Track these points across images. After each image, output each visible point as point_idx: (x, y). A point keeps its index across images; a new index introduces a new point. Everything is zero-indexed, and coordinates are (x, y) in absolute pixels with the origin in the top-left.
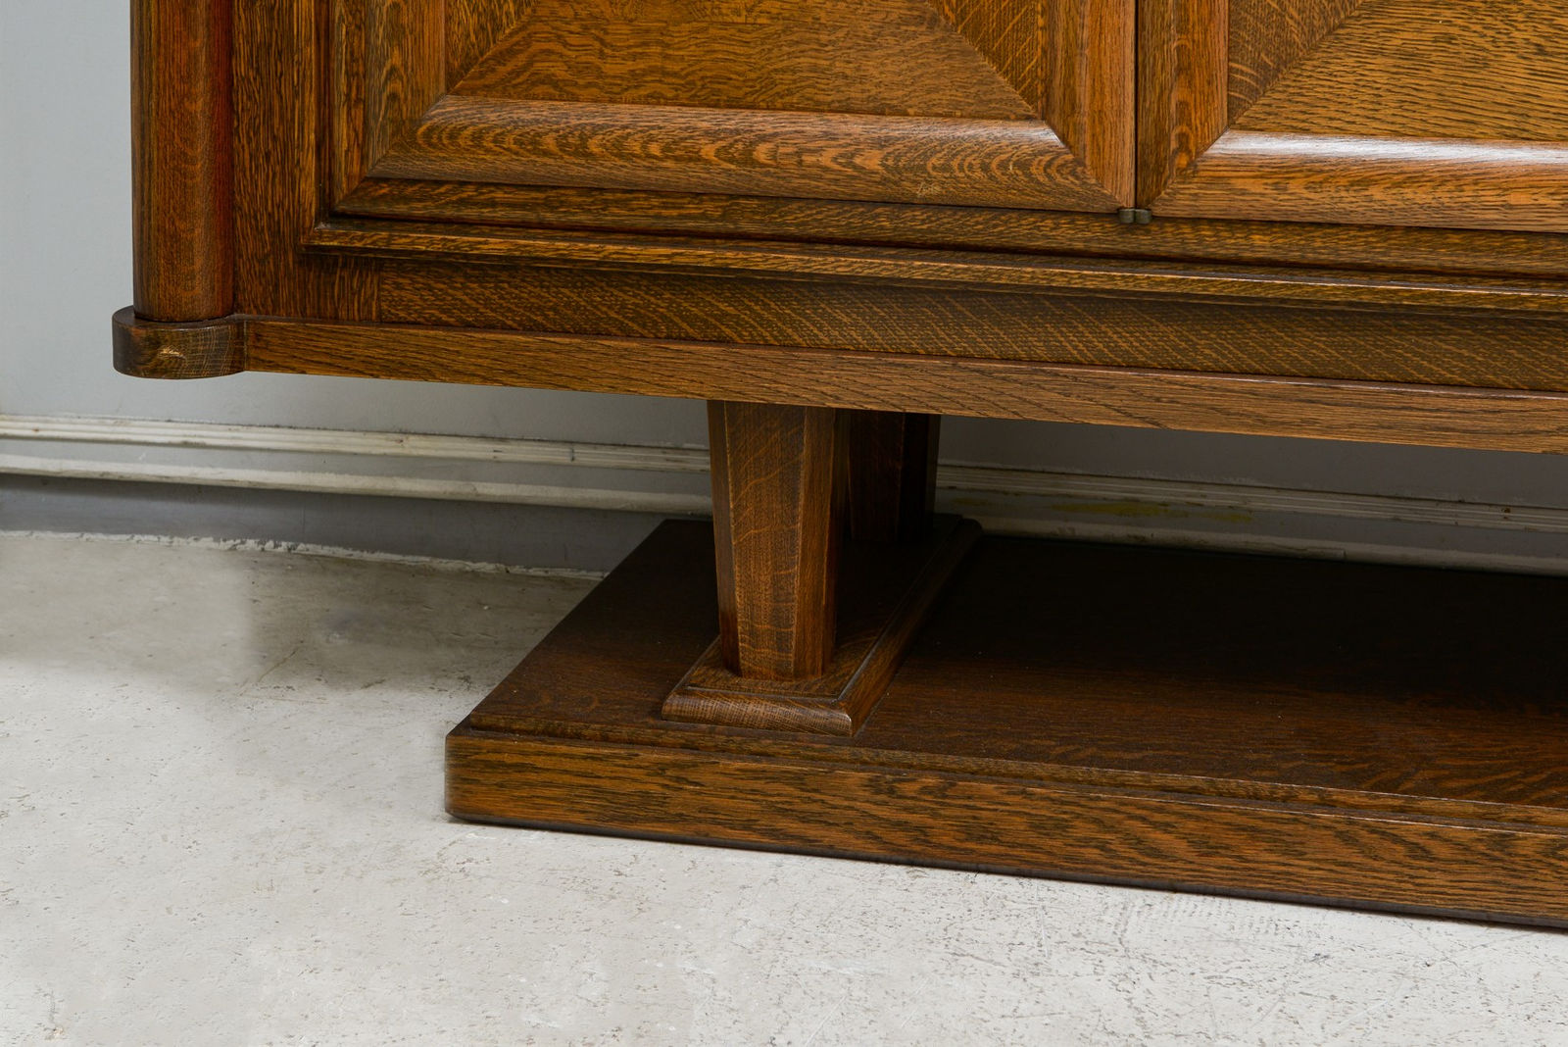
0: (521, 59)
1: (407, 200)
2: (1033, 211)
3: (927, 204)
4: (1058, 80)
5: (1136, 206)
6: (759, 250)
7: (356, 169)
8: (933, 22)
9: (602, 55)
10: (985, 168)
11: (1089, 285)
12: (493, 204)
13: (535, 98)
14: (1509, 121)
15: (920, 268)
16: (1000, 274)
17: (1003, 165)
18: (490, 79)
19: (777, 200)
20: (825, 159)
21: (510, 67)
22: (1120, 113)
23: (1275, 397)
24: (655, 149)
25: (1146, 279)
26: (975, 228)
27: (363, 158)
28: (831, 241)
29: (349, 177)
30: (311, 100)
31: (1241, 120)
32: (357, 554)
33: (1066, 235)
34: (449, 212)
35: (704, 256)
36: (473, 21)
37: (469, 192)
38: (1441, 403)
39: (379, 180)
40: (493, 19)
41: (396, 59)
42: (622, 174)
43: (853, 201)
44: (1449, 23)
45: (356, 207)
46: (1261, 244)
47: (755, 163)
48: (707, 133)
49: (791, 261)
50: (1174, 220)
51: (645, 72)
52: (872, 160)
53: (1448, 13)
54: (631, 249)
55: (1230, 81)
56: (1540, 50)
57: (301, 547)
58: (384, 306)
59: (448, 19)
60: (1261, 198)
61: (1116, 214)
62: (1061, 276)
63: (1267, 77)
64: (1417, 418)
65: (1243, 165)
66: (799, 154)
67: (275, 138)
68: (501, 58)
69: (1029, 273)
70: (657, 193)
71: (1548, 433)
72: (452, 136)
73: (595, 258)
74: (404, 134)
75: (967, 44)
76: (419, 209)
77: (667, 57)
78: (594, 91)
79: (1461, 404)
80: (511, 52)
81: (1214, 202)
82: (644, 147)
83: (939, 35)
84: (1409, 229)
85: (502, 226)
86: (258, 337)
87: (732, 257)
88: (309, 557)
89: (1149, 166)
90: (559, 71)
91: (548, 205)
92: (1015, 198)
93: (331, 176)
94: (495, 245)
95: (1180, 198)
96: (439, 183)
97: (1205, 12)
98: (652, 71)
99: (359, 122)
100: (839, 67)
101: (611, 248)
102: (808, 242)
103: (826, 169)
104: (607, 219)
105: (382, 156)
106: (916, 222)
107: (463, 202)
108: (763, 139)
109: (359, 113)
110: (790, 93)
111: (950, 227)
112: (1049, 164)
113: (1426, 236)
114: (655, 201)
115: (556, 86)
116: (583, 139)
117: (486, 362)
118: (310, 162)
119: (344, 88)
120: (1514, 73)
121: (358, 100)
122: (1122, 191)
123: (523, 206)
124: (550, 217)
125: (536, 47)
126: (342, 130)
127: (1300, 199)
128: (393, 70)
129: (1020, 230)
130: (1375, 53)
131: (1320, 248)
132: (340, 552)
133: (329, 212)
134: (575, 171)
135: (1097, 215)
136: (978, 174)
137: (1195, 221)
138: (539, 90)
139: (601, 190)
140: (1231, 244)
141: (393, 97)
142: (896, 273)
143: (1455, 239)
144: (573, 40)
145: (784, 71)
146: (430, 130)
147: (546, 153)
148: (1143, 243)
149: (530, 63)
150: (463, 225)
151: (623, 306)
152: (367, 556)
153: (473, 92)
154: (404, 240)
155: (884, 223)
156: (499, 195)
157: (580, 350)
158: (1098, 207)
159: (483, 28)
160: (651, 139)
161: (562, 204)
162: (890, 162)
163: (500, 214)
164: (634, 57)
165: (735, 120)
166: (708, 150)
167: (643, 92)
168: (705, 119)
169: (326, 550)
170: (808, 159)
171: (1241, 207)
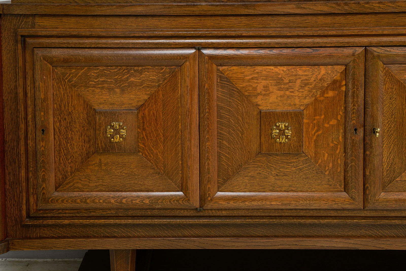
0: (72, 184)
1: (47, 213)
2: (179, 209)
3: (158, 209)
4: (184, 184)
5: (200, 207)
6: (123, 219)
7: (35, 208)
8: (159, 173)
9: (89, 182)
10: (170, 202)
11: (191, 223)
12: (66, 213)
13: (75, 191)
14: (271, 188)
15: (156, 221)
16: (173, 221)
17: (174, 201)
18: (65, 188)
19: (127, 210)
20: (137, 202)
21: (69, 185)
22: (197, 190)
23: (226, 241)
24: (101, 201)
25: (202, 221)
26: (168, 213)
27: (37, 206)
28: (138, 216)
29: (33, 210)
30: (24, 194)
31: (220, 190)
32: (20, 260)
33: (186, 213)
34: (56, 215)
35: (112, 221)
36: (61, 176)
37: (60, 211)
38: (258, 241)
39: (40, 210)
40: (65, 176)
41: (44, 186)
42: (94, 206)
43: (143, 209)
44: (260, 171)
45: (35, 215)
46: (224, 213)
47: (122, 203)
48: (112, 197)
49: (130, 221)
50: (207, 210)
51: (98, 185)
52: (147, 201)
53: (260, 169)
54: (96, 221)
55: (218, 182)
56: (277, 175)
57: (8, 259)
58: (41, 234)
59: (55, 176)
60: (224, 204)
61: (196, 209)
62: (184, 221)
63: (225, 181)
64: (254, 244)
65: (221, 198)
66: (132, 201)
67: (15, 201)
68: (67, 184)
69: (178, 221)
70: (102, 209)
71: (278, 245)
72: (57, 201)
73: (88, 223)
74: (46, 201)
75: (166, 177)
76: (49, 215)
77: (103, 182)
78: (88, 189)
79: (262, 241)
80: (69, 183)
81: (215, 206)
82: (99, 201)
83: (160, 176)
84: (252, 209)
85: (67, 217)
86: (12, 243)
87: (118, 221)
88: (9, 261)
89: (203, 199)
90: (80, 186)
91: (78, 213)
92: (176, 207)
93: (29, 209)
94: (66, 222)
95: (209, 205)
96: (54, 210)
97: (213, 170)
98: (100, 185)
99: (36, 198)
100: (139, 183)
101: (92, 221)
102: (133, 217)
103: (137, 203)
104: (91, 215)
105: (42, 206)
106: (156, 213)
107: (59, 213)
108: (124, 198)
109: (35, 196)
110: (129, 188)
111: (162, 213)
112: (183, 200)
113: (256, 210)
114: (101, 211)
115: (79, 189)
116: (86, 200)
117: (64, 245)
118: (24, 207)
119: (32, 191)
120: (272, 179)
121: (35, 194)
122: (197, 204)
123: (72, 213)
124: (78, 215)
125: (75, 181)
126: (32, 200)
127: (232, 204)
128: (43, 188)
129: (177, 213)
130: (246, 176)
131: (236, 213)
132: (17, 259)
133: (28, 216)
134: (84, 206)
135: (192, 209)
136: (169, 203)
137: (211, 210)
138: (76, 190)
139: (89, 209)
140: (219, 213)
141: (44, 193)
142: (152, 222)
143: (261, 210)
144: (83, 179)
145: (128, 184)
146: (52, 200)
147: (78, 203)
148: (201, 214)
149: (74, 184)
150: (59, 218)
151: (94, 231)
152: (22, 260)
153: (61, 191)
154: (45, 222)
155: (149, 213)
156: (67, 211)
157: (85, 241)
158: (192, 208)
159: (63, 178)
160: (101, 199)
161: (81, 212)
162: (151, 202)
163: (67, 215)
164: (96, 182)
165: (119, 194)
166: (113, 201)
167: (98, 189)
168: (112, 194)
169: (13, 259)
170: (134, 202)
171: (221, 207)
